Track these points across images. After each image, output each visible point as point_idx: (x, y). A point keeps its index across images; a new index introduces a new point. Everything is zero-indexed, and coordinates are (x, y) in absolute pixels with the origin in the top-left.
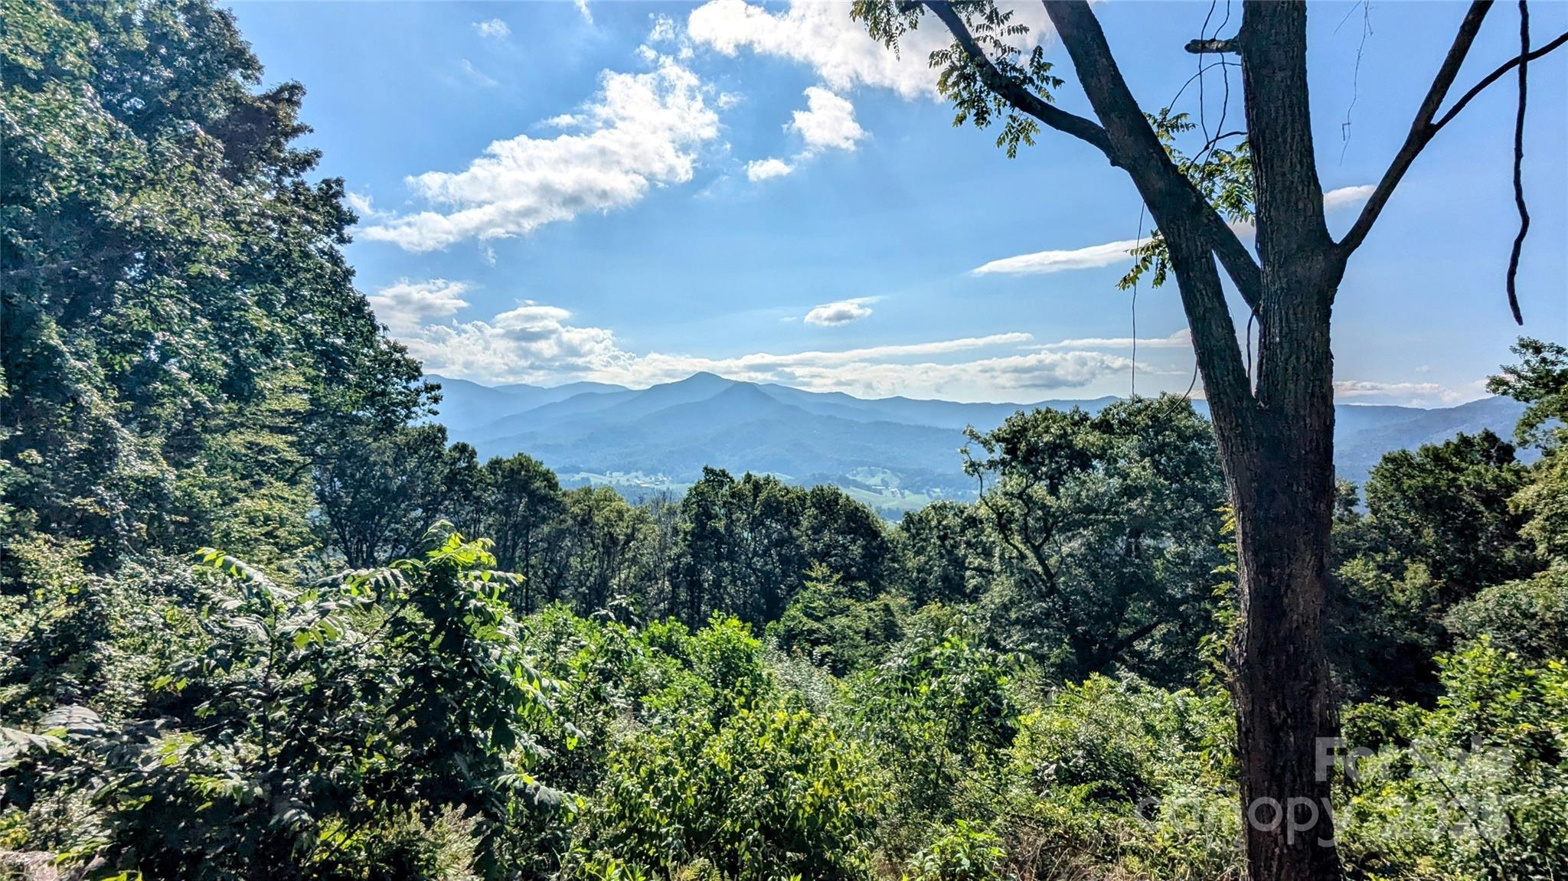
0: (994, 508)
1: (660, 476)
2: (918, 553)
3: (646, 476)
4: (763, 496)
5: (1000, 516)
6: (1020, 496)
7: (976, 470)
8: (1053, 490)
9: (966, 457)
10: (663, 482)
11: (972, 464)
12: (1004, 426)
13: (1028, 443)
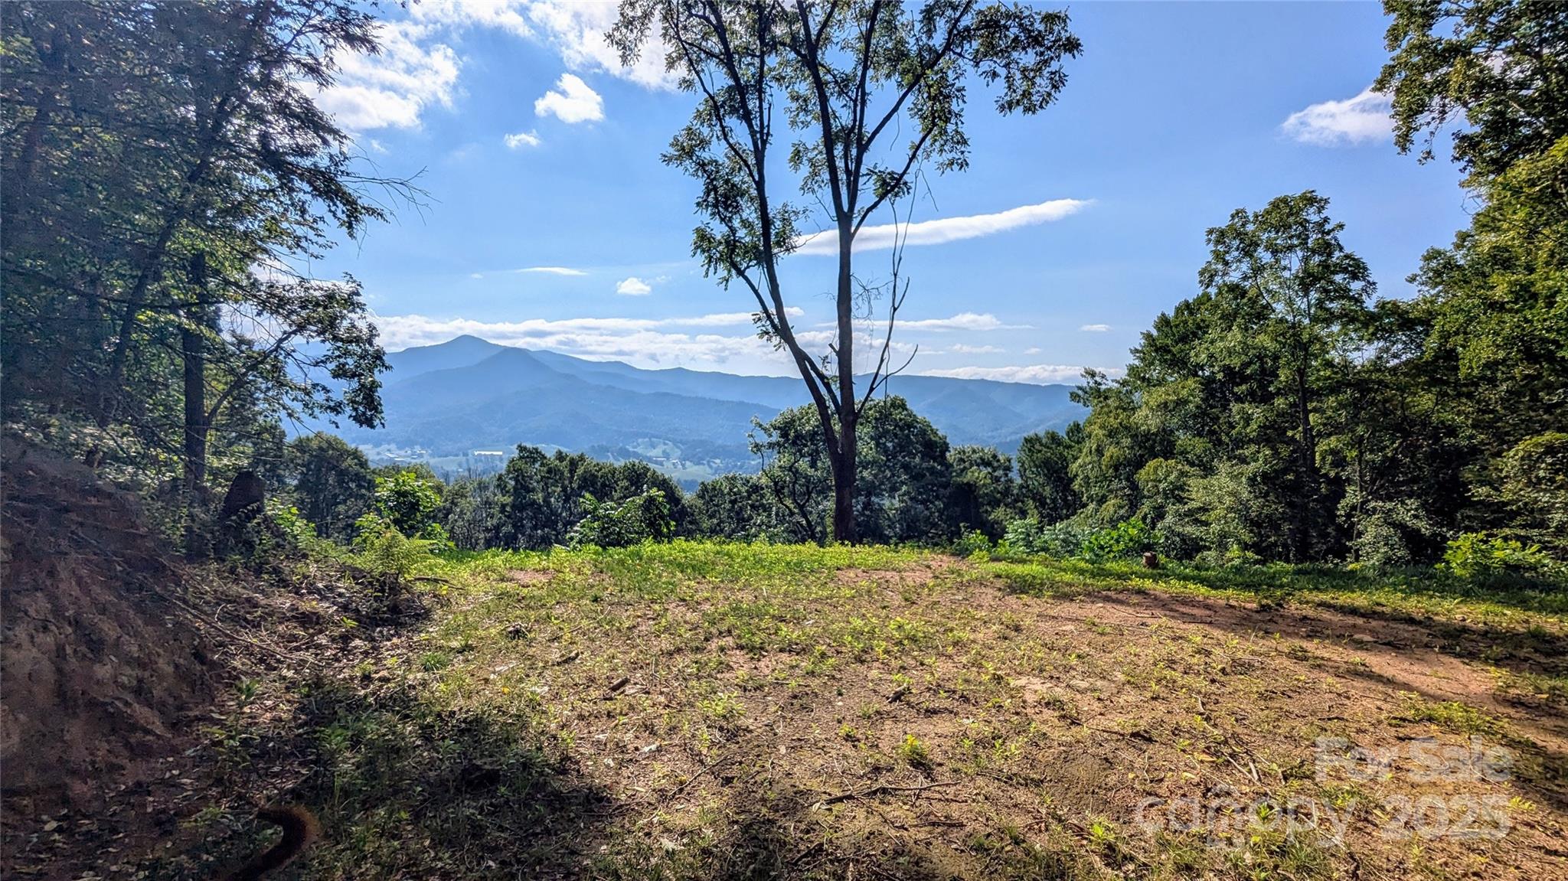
0: (772, 478)
1: (418, 449)
2: (711, 517)
3: (400, 448)
4: (580, 471)
5: (776, 484)
6: (790, 469)
7: (759, 450)
8: (813, 465)
9: (751, 439)
10: (421, 456)
11: (757, 445)
12: (780, 419)
13: (796, 431)
